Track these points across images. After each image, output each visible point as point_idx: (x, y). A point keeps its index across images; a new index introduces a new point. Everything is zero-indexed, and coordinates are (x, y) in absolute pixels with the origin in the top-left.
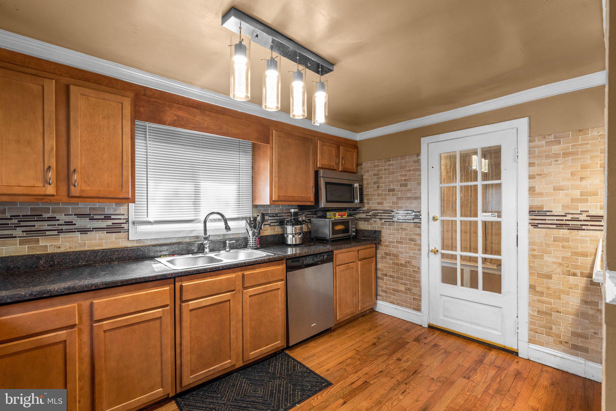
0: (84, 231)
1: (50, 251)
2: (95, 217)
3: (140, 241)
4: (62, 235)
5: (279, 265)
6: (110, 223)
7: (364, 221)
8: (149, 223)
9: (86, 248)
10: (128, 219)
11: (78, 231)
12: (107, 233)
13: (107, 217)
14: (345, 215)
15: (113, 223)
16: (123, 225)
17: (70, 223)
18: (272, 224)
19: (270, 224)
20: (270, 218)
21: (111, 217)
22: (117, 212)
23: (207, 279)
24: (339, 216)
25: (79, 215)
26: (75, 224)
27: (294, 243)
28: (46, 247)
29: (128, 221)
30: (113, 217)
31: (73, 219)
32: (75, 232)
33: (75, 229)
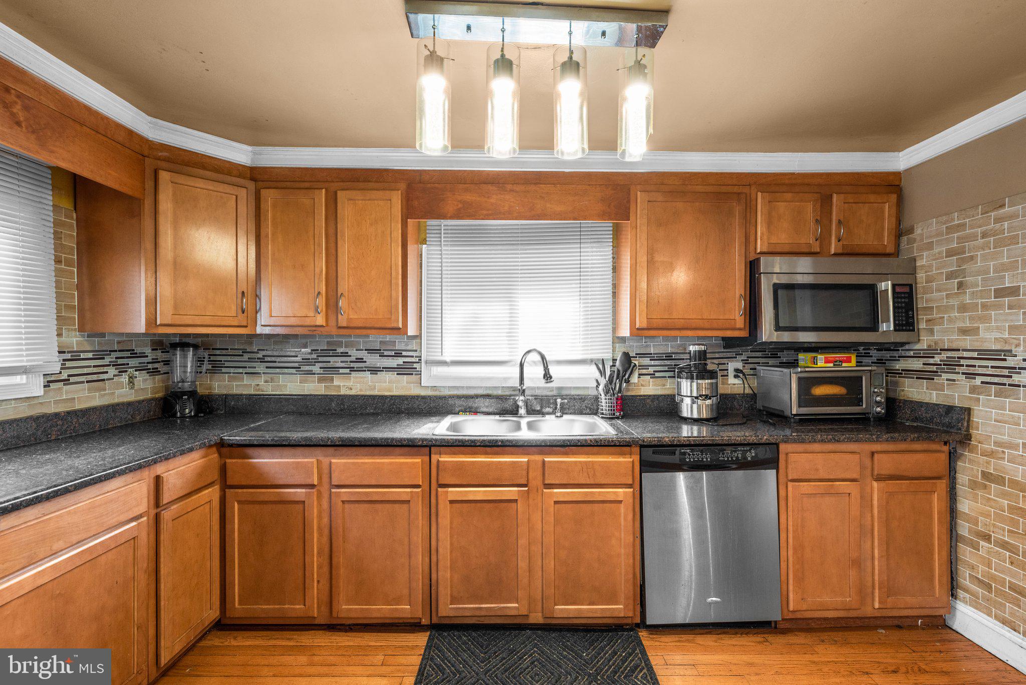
0: (374, 371)
1: (343, 392)
2: (386, 353)
3: (435, 388)
4: (354, 374)
5: (623, 454)
6: (400, 361)
7: (917, 378)
8: (444, 363)
9: (376, 393)
10: (421, 357)
11: (368, 371)
12: (398, 374)
13: (398, 355)
14: (849, 360)
15: (404, 362)
16: (415, 365)
17: (360, 360)
18: (657, 374)
19: (654, 374)
20: (653, 363)
21: (401, 353)
22: (409, 348)
23: (478, 458)
24: (825, 363)
25: (370, 351)
26: (365, 362)
27: (695, 416)
28: (339, 387)
29: (420, 360)
30: (404, 353)
31: (363, 354)
32: (365, 371)
33: (365, 367)
